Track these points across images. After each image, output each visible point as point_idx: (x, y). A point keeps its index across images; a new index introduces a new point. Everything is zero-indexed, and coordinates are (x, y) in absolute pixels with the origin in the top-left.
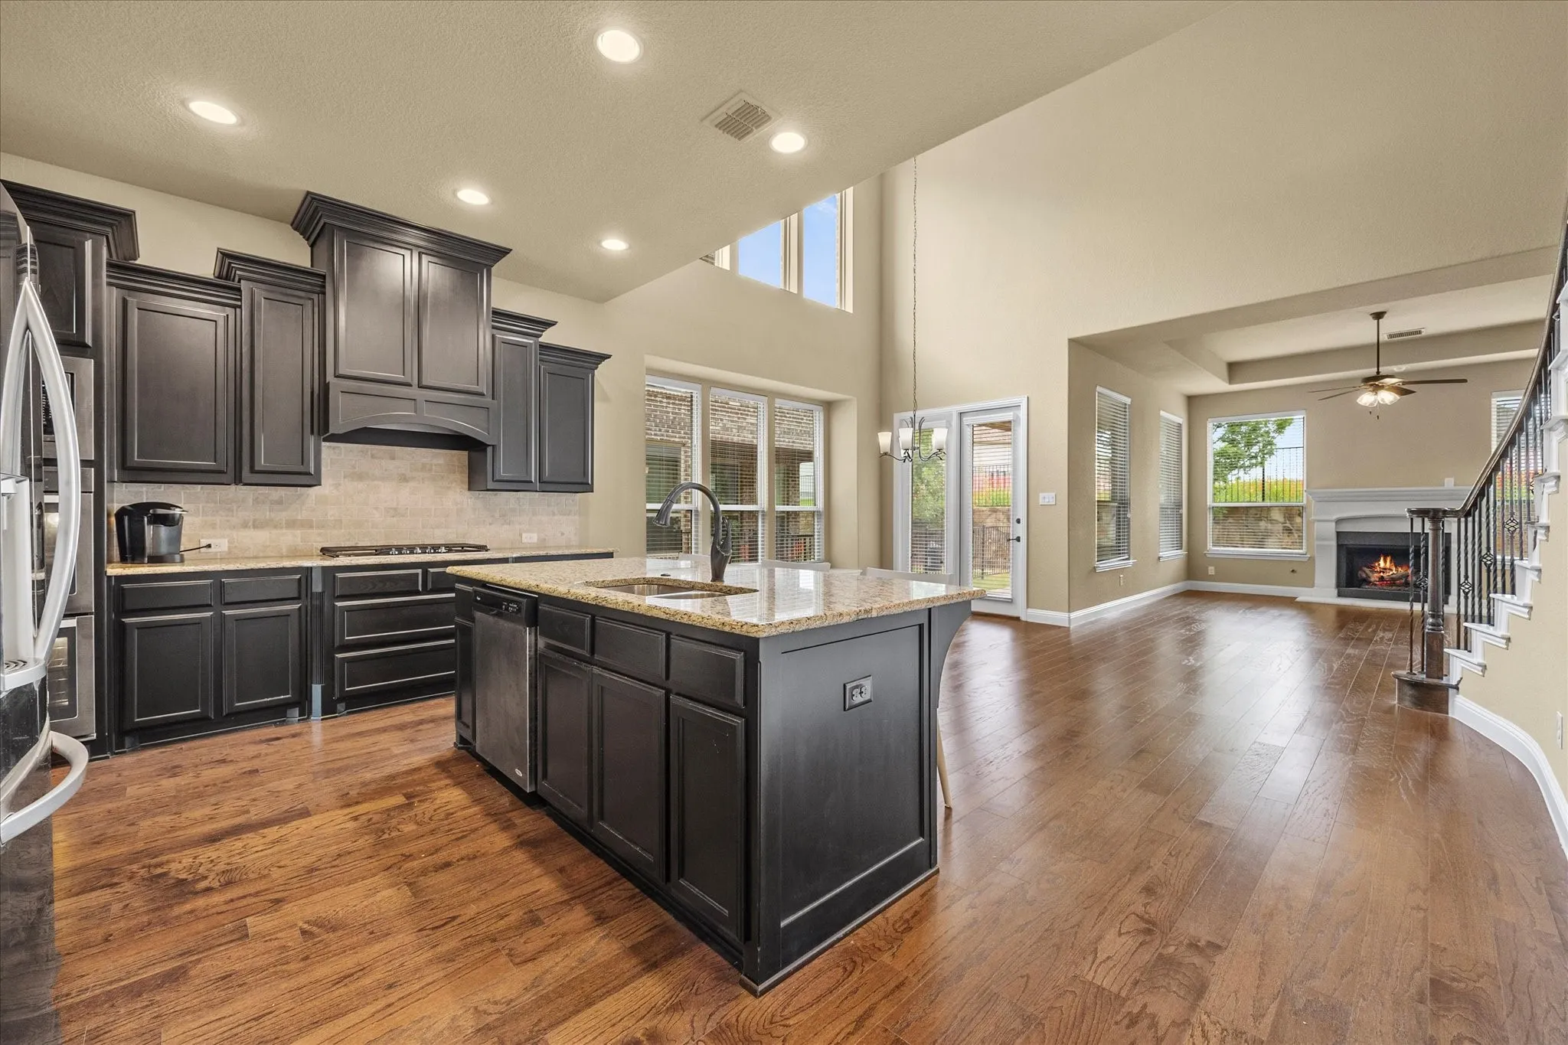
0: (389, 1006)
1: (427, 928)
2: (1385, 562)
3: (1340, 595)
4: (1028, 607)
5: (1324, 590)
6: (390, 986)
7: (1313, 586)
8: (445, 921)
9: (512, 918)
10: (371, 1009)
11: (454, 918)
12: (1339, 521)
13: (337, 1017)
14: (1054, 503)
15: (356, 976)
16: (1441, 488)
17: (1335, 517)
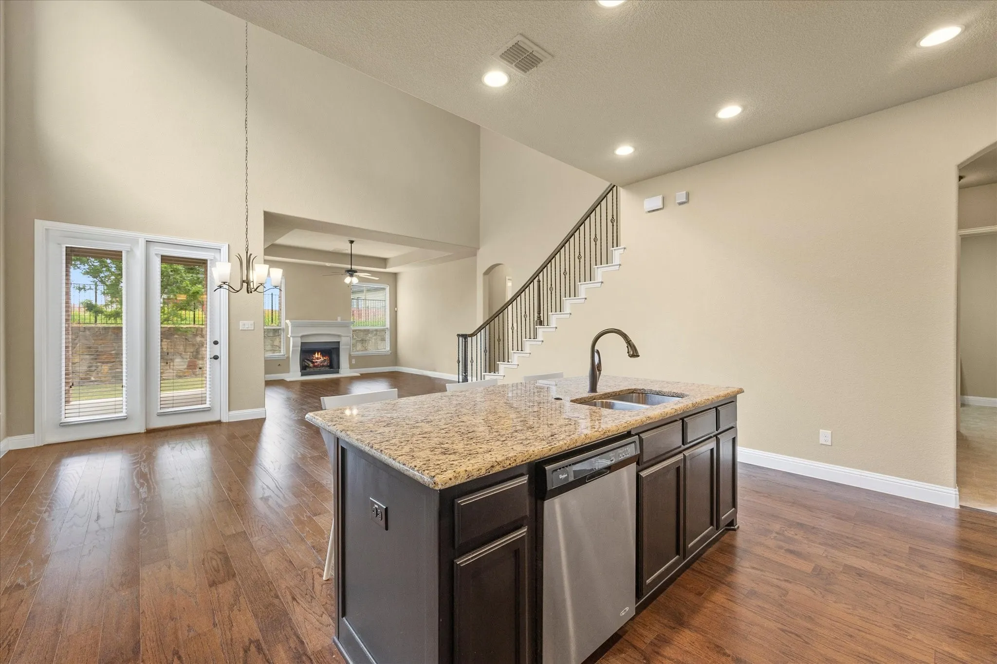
0: (859, 630)
1: (802, 641)
2: (318, 354)
3: (302, 375)
4: (229, 410)
5: (294, 374)
6: (851, 636)
7: (289, 372)
8: (790, 634)
9: (760, 603)
10: (868, 636)
11: (783, 631)
12: (302, 337)
13: (888, 649)
14: (253, 329)
15: (866, 657)
16: (336, 321)
17: (300, 335)
